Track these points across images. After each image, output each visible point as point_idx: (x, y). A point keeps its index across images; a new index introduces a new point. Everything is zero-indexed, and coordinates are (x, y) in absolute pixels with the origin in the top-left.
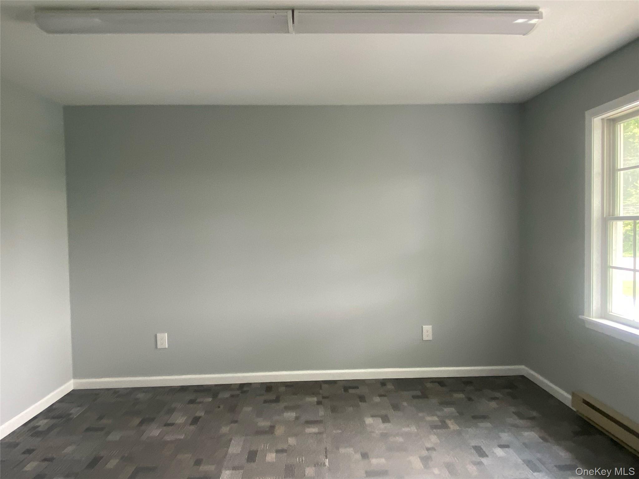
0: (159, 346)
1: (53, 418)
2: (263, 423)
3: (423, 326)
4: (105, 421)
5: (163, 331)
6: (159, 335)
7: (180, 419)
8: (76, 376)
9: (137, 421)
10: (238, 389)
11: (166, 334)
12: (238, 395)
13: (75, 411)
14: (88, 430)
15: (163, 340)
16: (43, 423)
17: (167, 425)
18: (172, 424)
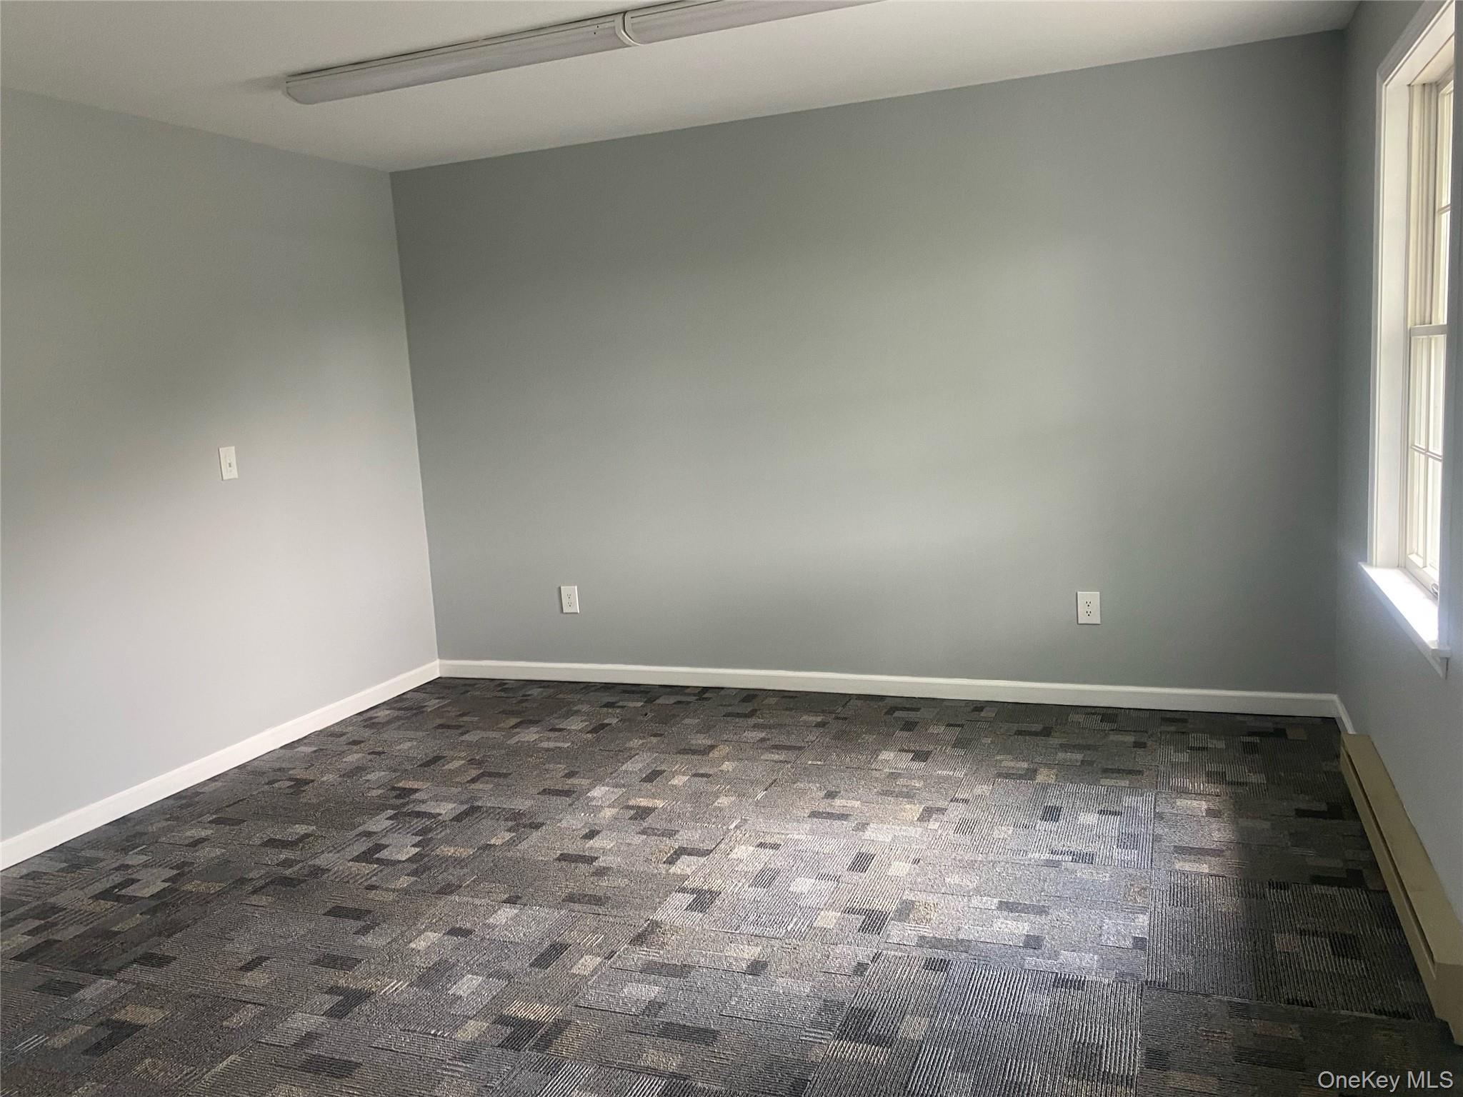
0: (566, 609)
2: (700, 740)
3: (1079, 593)
4: (467, 719)
5: (570, 583)
6: (564, 589)
7: (575, 724)
9: (514, 720)
11: (576, 587)
12: (689, 703)
13: (433, 704)
14: (442, 726)
15: (572, 599)
16: (383, 714)
17: (553, 730)
18: (560, 730)
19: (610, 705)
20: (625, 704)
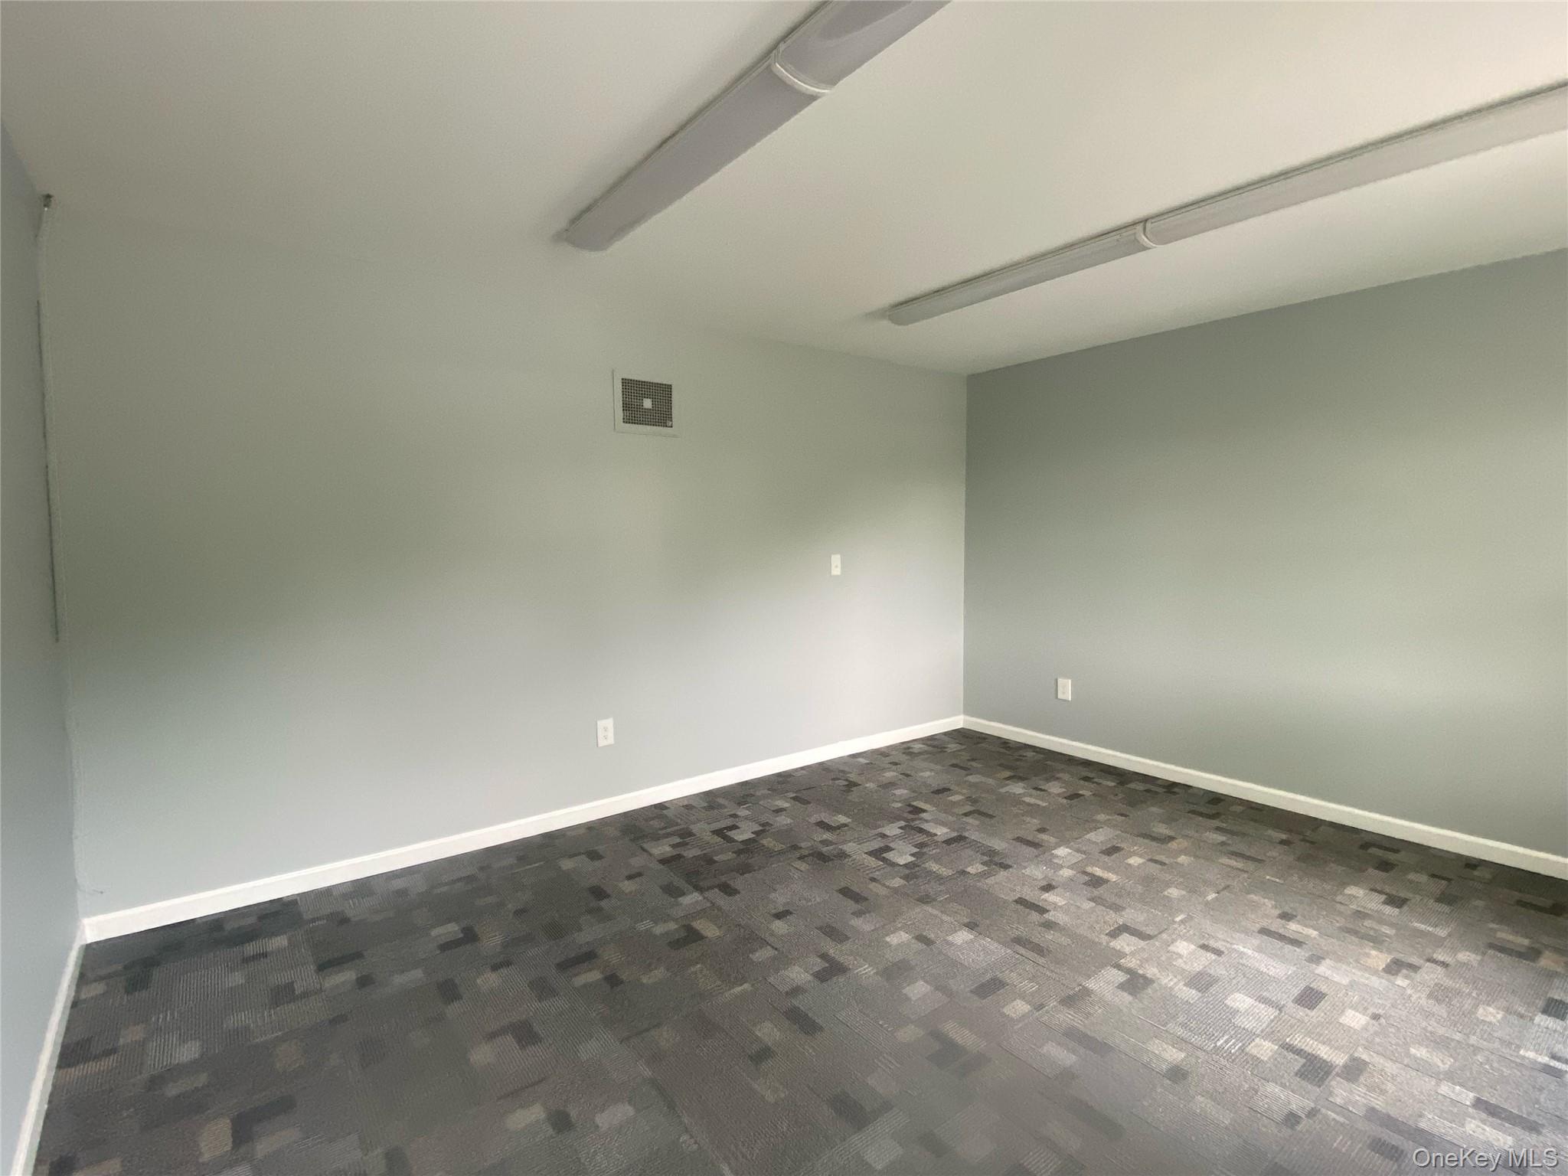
0: (1060, 696)
1: (934, 747)
2: (1162, 829)
4: (974, 764)
5: (1066, 677)
6: (1060, 681)
7: (1055, 788)
8: (968, 711)
9: (1008, 774)
10: (1164, 787)
11: (1070, 681)
12: (1156, 793)
13: (953, 747)
14: (954, 766)
15: (1066, 689)
16: (918, 747)
17: (1036, 789)
18: (1042, 790)
19: (1086, 779)
20: (1100, 781)
